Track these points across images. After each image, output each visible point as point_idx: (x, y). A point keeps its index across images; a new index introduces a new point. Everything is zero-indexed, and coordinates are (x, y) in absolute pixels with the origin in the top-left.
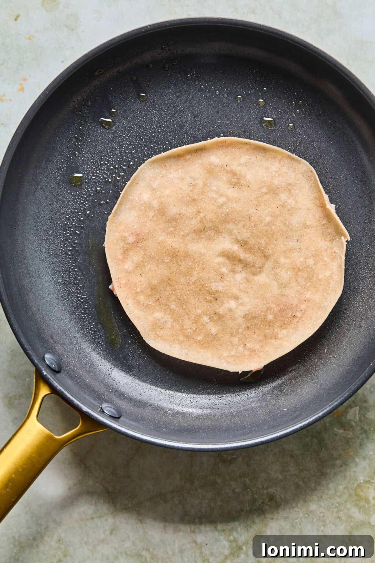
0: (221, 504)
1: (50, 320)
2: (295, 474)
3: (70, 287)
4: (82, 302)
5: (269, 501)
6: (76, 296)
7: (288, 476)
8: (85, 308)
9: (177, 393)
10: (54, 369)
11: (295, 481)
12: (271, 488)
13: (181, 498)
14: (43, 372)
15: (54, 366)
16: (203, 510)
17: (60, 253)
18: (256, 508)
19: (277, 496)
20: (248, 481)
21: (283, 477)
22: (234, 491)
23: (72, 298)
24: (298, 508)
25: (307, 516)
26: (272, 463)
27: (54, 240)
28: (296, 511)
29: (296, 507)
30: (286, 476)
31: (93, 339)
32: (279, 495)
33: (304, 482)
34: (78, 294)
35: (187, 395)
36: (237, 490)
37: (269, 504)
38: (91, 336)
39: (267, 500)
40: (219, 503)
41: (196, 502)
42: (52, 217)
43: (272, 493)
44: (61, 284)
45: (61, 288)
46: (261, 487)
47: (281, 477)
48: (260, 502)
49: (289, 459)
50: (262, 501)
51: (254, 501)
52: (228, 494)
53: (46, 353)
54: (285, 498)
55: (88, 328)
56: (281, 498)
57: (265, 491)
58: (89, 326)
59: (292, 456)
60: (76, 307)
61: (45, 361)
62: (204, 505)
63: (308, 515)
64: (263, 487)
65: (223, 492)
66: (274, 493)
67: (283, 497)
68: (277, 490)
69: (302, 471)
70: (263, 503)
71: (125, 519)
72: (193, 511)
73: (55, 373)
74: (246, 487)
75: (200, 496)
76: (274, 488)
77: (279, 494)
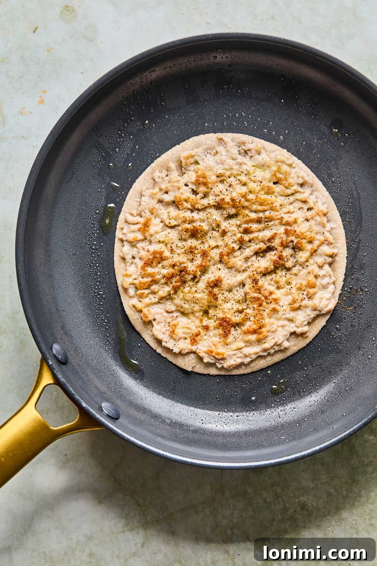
0: (253, 513)
1: (64, 311)
2: (326, 482)
3: (89, 281)
4: (98, 298)
5: (300, 510)
6: (93, 291)
7: (319, 485)
8: (100, 304)
9: (178, 404)
10: (61, 360)
11: (327, 489)
12: (302, 497)
13: (212, 509)
14: (49, 361)
15: (60, 357)
16: (235, 520)
17: (84, 245)
18: (288, 517)
19: (309, 505)
20: (279, 490)
21: (314, 484)
22: (265, 501)
23: (89, 292)
24: (330, 516)
25: (339, 523)
26: (303, 471)
27: (80, 232)
28: (328, 519)
29: (328, 515)
30: (317, 484)
31: (104, 336)
32: (311, 504)
33: (335, 490)
34: (96, 289)
35: (188, 407)
36: (268, 500)
37: (301, 512)
38: (101, 332)
39: (299, 509)
40: (251, 513)
41: (228, 512)
42: (82, 209)
43: (304, 502)
44: (80, 276)
45: (80, 280)
46: (292, 495)
47: (312, 485)
48: (292, 511)
49: (320, 466)
50: (294, 509)
51: (285, 510)
52: (259, 503)
53: (55, 343)
54: (317, 506)
55: (100, 325)
56: (313, 506)
57: (297, 500)
58: (101, 323)
59: (323, 464)
60: (92, 302)
61: (52, 350)
62: (236, 516)
63: (341, 523)
64: (294, 496)
65: (255, 502)
66: (306, 501)
67: (315, 506)
68: (308, 499)
69: (333, 478)
70: (295, 511)
71: (156, 532)
72: (224, 522)
73: (61, 365)
74: (277, 496)
75: (232, 507)
76: (306, 497)
77: (310, 502)
